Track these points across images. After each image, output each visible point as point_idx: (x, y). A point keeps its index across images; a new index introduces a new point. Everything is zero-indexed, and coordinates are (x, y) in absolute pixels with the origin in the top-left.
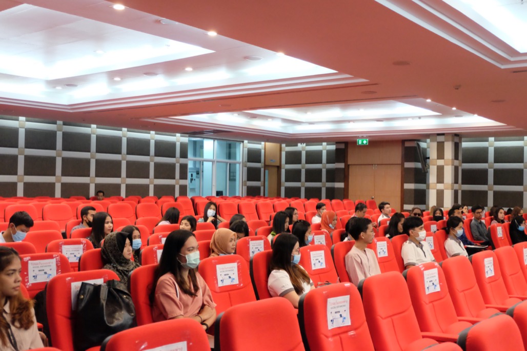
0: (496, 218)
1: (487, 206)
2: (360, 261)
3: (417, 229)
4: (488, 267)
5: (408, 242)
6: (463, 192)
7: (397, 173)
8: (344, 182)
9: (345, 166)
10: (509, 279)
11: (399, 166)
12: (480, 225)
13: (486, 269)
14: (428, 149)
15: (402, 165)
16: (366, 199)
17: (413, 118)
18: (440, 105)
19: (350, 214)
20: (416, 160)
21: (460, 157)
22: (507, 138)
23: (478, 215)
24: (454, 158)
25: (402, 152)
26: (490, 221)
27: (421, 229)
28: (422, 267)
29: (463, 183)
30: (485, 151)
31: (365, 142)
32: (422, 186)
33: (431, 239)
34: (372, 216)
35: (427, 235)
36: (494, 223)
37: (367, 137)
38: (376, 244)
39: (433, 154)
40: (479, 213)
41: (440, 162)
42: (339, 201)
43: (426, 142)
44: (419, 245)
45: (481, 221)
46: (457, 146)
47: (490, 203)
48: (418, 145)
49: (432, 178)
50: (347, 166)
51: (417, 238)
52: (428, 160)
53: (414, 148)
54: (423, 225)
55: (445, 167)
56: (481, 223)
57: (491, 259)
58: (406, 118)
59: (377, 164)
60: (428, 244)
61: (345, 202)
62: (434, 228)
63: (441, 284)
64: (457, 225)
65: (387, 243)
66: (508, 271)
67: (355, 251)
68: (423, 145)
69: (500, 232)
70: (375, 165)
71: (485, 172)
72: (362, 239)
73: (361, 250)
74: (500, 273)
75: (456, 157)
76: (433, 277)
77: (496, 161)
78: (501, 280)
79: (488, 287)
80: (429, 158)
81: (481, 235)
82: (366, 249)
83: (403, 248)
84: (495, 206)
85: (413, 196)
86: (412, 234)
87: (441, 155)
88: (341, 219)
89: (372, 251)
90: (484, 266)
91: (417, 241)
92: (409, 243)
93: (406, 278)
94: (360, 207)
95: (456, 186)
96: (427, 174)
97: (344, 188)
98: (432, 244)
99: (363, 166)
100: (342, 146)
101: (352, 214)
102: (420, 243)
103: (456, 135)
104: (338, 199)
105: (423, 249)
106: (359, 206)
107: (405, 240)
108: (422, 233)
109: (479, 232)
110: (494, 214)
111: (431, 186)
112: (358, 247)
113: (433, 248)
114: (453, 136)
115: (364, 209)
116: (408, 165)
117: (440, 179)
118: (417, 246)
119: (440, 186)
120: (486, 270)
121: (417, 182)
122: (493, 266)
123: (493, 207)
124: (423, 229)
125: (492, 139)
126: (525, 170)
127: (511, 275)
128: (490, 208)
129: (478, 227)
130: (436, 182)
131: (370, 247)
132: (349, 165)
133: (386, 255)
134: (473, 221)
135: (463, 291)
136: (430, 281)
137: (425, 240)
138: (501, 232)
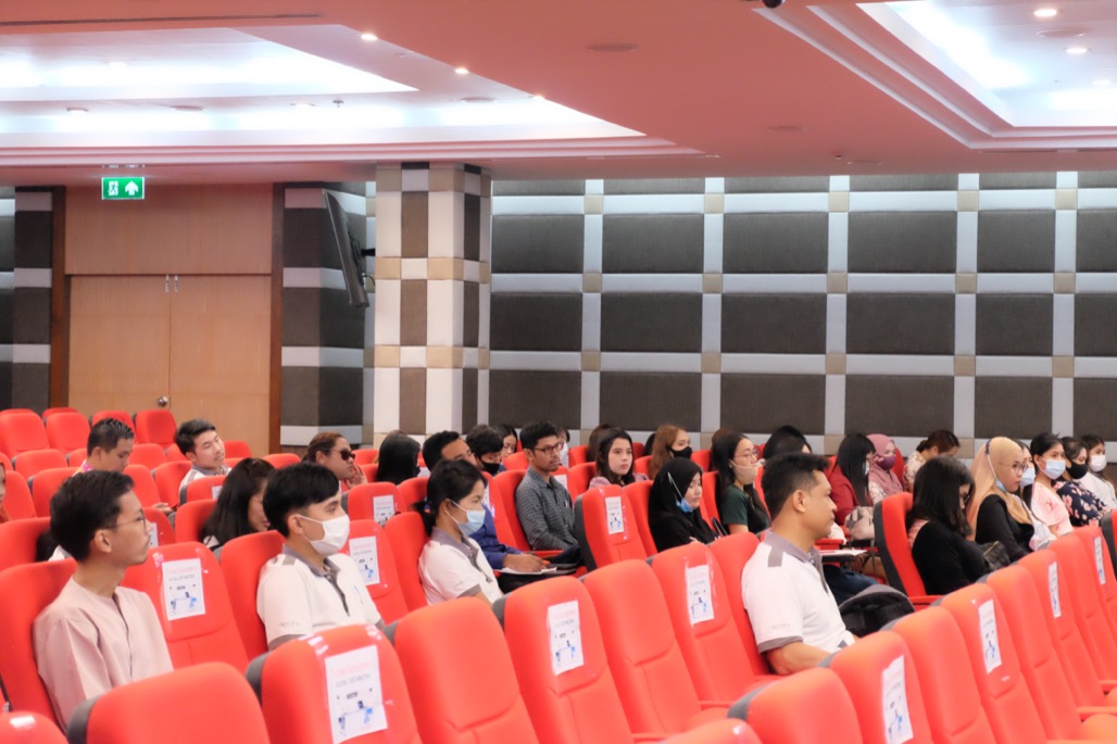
0: (604, 469)
1: (577, 426)
2: (91, 635)
3: (316, 509)
4: (562, 635)
5: (282, 557)
6: (497, 377)
7: (256, 305)
8: (49, 343)
9: (54, 279)
10: (637, 676)
11: (260, 280)
12: (549, 495)
13: (556, 645)
14: (368, 219)
15: (276, 277)
16: (133, 405)
17: (312, 99)
18: (410, 53)
19: (69, 463)
20: (328, 261)
21: (486, 251)
22: (648, 182)
23: (547, 457)
24: (461, 253)
25: (274, 229)
26: (583, 481)
27: (331, 510)
28: (320, 645)
29: (498, 343)
30: (573, 227)
31: (132, 188)
32: (347, 357)
33: (368, 546)
34: (154, 471)
35: (355, 533)
36: (599, 484)
37: (139, 170)
38: (160, 569)
39: (386, 236)
40: (551, 448)
41: (414, 268)
42: (30, 414)
43: (363, 194)
44: (324, 567)
45: (551, 480)
46: (473, 209)
47: (590, 415)
48: (334, 203)
49: (385, 325)
50: (64, 281)
51: (315, 543)
52: (369, 258)
53: (320, 214)
54: (338, 497)
55: (431, 285)
56: (552, 486)
57: (573, 606)
58: (290, 99)
59: (179, 275)
60: (359, 566)
61: (53, 417)
62: (384, 507)
63: (390, 702)
64: (466, 491)
65: (204, 566)
66: (631, 650)
67: (75, 601)
68: (352, 203)
69: (616, 514)
70: (172, 275)
71: (572, 304)
72: (105, 554)
73: (100, 593)
74: (604, 658)
75: (471, 251)
76: (360, 678)
77: (610, 266)
78: (607, 678)
79: (561, 708)
80: (372, 252)
81: (552, 529)
82: (119, 591)
83: (263, 581)
84: (603, 426)
85: (315, 393)
86: (299, 531)
87: (415, 243)
88: (30, 485)
89: (143, 598)
90: (546, 633)
91: (315, 552)
92: (285, 563)
93: (257, 687)
94: (105, 435)
95: (471, 357)
96: (368, 310)
97: (50, 366)
98: (374, 565)
99: (125, 280)
100: (43, 203)
101: (79, 465)
102: (326, 562)
103: (472, 168)
104: (25, 406)
105: (340, 583)
106: (103, 430)
107: (273, 552)
108: (335, 525)
109: (546, 518)
110: (596, 456)
111: (380, 355)
112: (85, 584)
113: (376, 580)
114: (456, 170)
115: (123, 444)
116: (296, 277)
117: (413, 332)
118: (315, 572)
119: (413, 356)
120: (554, 649)
121: (329, 339)
122: (578, 634)
123: (597, 430)
124: (340, 509)
125: (595, 186)
126: (705, 296)
127: (641, 663)
128: (589, 434)
129: (542, 499)
130: (397, 340)
131: (133, 583)
132: (69, 276)
133: (200, 609)
134: (527, 480)
135: (471, 726)
136: (349, 696)
137: (346, 550)
138: (620, 518)
